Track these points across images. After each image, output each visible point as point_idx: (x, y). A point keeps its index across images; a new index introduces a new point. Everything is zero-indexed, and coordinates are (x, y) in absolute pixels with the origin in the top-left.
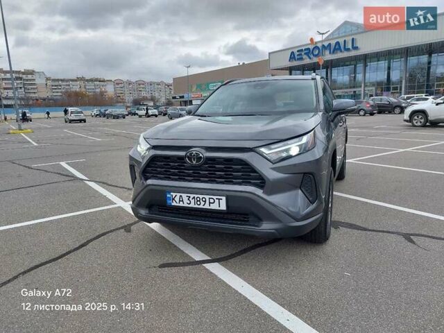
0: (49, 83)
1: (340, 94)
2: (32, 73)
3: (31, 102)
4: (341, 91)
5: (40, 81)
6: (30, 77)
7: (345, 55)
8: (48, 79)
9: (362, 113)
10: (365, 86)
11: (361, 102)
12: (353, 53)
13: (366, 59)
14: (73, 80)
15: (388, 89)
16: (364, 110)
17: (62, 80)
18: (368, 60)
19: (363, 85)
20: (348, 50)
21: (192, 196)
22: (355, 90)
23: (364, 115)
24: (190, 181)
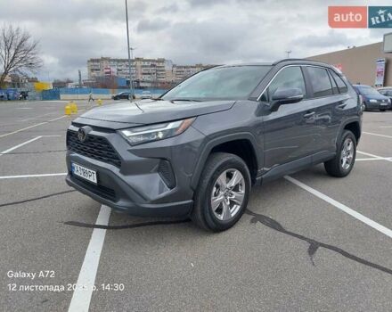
0: (175, 69)
2: (162, 61)
3: (159, 85)
5: (168, 68)
6: (161, 64)
8: (174, 66)
14: (192, 67)
17: (185, 67)
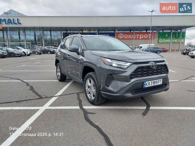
1: (13, 44)
4: (13, 43)
7: (14, 26)
9: (36, 53)
10: (26, 42)
11: (35, 49)
12: (18, 26)
13: (25, 29)
15: (36, 44)
16: (37, 52)
18: (26, 30)
19: (25, 41)
20: (16, 24)
21: (153, 81)
22: (20, 43)
23: (37, 54)
24: (151, 76)
